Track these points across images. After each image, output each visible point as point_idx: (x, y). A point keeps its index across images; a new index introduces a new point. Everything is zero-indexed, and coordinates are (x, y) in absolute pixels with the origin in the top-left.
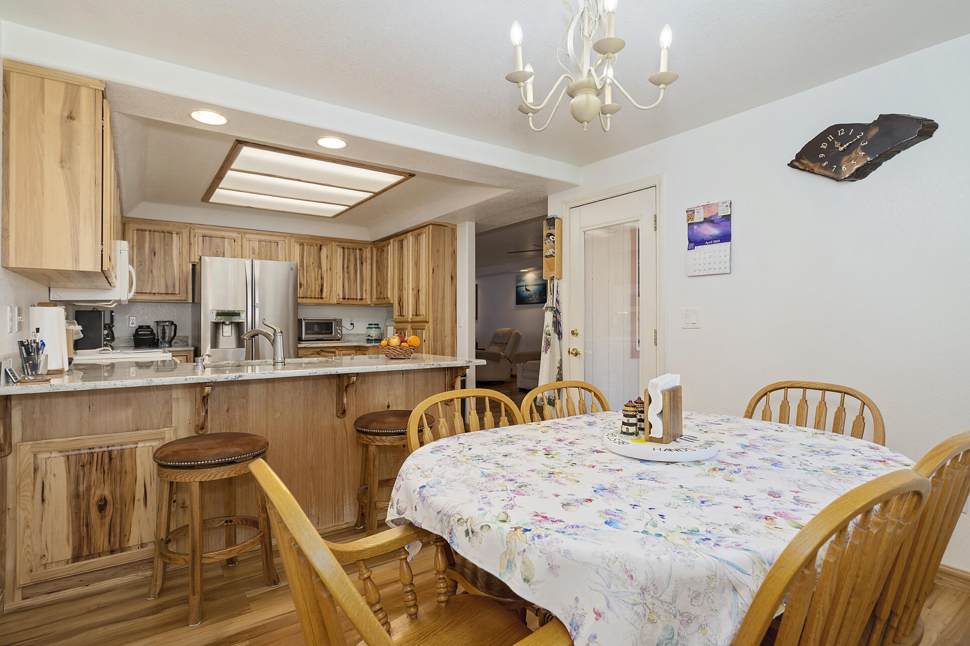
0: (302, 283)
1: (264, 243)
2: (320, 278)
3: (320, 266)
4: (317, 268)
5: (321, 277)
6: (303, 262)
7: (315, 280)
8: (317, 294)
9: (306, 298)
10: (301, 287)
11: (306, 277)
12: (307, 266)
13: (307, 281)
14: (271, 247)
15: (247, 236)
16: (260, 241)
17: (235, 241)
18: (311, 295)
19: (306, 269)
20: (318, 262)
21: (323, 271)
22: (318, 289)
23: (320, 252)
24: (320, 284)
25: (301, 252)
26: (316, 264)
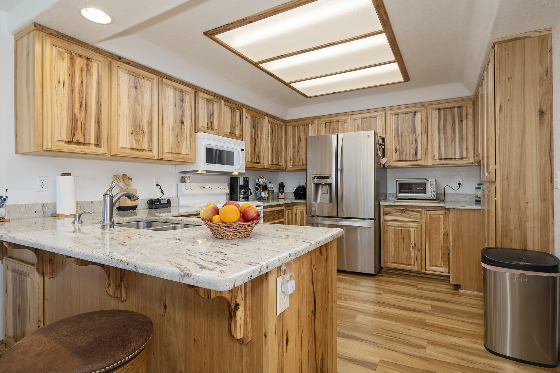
0: (398, 148)
1: (365, 119)
2: (414, 142)
3: (414, 131)
4: (411, 133)
5: (416, 141)
6: (398, 130)
7: (410, 144)
8: (411, 156)
9: (401, 161)
10: (396, 152)
11: (401, 143)
12: (401, 133)
13: (402, 146)
14: (371, 122)
15: (354, 116)
16: (363, 119)
17: (345, 122)
18: (406, 158)
19: (401, 136)
20: (412, 127)
21: (417, 136)
22: (413, 152)
23: (414, 118)
24: (415, 147)
25: (396, 121)
26: (411, 129)
